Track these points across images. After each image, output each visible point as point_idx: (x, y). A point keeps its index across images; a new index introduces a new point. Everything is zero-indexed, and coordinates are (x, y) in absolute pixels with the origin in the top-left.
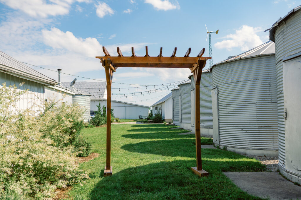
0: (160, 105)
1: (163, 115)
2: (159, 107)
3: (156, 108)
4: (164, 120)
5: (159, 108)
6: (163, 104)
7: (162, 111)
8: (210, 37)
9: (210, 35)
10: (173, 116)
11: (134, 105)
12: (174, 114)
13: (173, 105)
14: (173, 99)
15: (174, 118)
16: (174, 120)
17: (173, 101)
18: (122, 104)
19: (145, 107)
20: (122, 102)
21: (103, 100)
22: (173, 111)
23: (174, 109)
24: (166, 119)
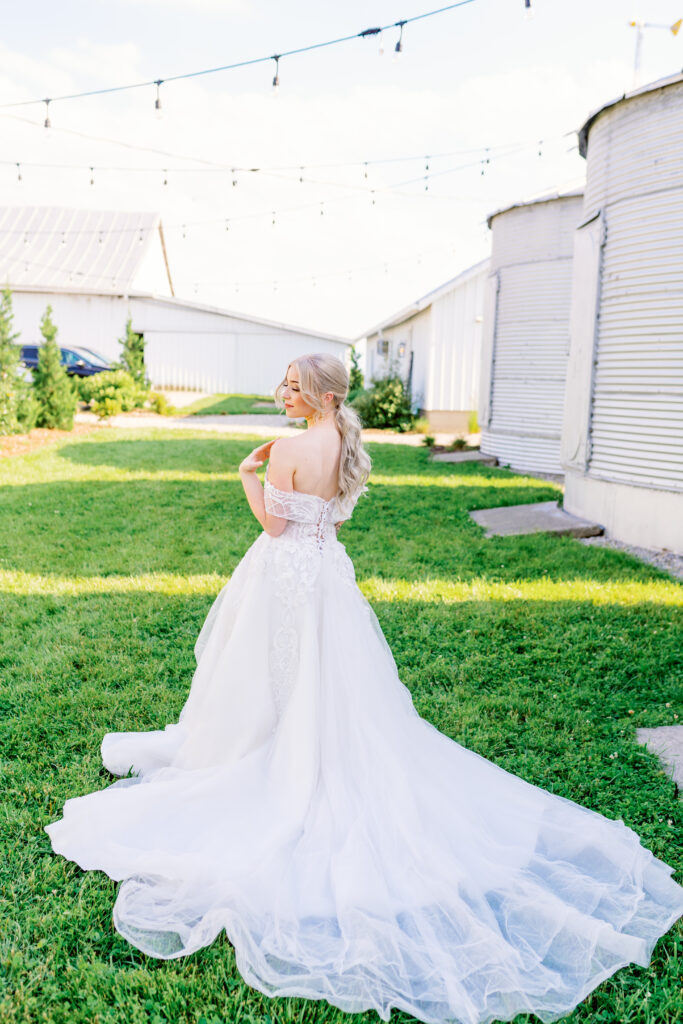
0: (406, 328)
1: (415, 387)
2: (396, 338)
3: (384, 348)
4: (421, 413)
5: (394, 348)
6: (417, 323)
7: (412, 362)
8: (638, 45)
9: (640, 37)
10: (491, 402)
11: (280, 326)
12: (496, 385)
13: (496, 324)
14: (499, 278)
15: (494, 413)
16: (493, 426)
17: (498, 292)
18: (220, 318)
19: (331, 341)
20: (220, 312)
21: (130, 297)
22: (494, 361)
23: (498, 353)
24: (433, 411)
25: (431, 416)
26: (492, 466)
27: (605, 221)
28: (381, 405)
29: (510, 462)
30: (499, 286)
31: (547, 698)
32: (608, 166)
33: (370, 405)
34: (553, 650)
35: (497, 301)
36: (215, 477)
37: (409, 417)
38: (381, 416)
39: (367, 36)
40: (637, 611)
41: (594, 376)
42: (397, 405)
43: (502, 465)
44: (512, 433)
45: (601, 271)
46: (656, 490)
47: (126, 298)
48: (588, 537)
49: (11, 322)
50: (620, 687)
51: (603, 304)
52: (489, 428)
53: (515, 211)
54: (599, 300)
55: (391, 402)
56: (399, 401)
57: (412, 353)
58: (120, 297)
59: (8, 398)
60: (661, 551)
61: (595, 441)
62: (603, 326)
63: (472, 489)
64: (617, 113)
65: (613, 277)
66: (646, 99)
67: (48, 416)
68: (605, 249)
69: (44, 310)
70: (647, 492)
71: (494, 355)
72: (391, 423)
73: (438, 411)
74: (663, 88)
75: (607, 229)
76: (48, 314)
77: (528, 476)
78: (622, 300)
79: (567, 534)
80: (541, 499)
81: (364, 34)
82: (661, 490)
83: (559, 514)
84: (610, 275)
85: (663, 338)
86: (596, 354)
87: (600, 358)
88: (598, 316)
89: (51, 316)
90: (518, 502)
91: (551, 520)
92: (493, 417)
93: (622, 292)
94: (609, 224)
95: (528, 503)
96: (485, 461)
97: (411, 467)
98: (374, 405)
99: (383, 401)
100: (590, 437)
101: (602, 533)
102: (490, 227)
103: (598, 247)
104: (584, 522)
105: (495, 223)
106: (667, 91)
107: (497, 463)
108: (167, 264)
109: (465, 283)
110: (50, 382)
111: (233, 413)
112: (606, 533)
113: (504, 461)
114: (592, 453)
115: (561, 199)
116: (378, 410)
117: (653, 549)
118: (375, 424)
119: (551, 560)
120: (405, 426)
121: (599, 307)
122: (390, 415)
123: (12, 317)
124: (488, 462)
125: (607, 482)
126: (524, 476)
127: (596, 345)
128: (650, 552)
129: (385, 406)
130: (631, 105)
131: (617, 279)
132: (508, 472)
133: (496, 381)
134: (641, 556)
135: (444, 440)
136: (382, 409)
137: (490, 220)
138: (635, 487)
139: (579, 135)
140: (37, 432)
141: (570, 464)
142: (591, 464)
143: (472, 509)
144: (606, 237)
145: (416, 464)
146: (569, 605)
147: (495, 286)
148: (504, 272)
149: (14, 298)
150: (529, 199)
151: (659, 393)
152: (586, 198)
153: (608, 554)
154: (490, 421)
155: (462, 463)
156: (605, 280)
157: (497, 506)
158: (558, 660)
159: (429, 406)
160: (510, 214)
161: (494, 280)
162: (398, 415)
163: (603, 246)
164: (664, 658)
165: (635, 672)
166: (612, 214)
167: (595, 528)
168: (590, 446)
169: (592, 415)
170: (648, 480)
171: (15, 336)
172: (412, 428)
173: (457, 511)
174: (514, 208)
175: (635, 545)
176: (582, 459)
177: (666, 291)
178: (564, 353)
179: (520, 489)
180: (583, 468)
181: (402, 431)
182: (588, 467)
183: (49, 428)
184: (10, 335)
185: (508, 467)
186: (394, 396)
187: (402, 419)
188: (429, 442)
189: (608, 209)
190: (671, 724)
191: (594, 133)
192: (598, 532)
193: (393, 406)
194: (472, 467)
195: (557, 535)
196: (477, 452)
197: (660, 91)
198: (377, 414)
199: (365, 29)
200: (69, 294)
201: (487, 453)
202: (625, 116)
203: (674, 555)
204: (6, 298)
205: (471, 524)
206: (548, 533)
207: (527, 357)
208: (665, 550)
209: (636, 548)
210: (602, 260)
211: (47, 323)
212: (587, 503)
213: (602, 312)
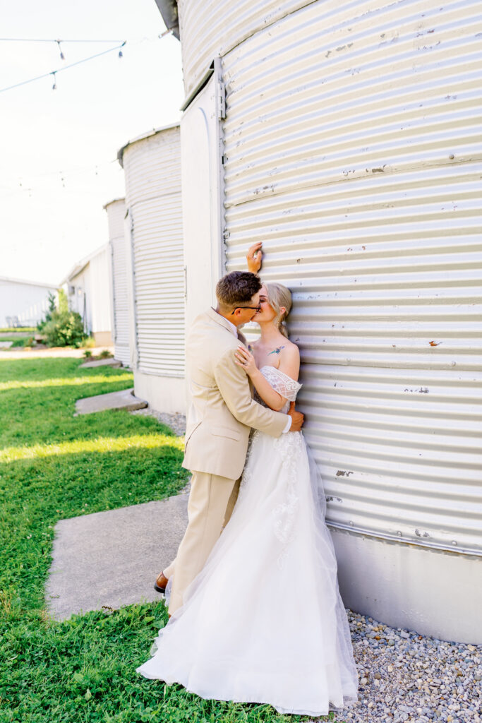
0: (81, 277)
1: (87, 317)
2: (77, 284)
3: (73, 291)
4: (91, 334)
5: (77, 290)
7: (85, 300)
10: (115, 326)
12: (117, 315)
13: (113, 276)
15: (118, 333)
16: (118, 342)
17: (112, 255)
22: (114, 299)
23: (117, 294)
24: (98, 333)
26: (119, 367)
27: (131, 215)
28: (61, 331)
29: (129, 364)
30: (113, 251)
33: (54, 331)
35: (113, 261)
37: (80, 338)
38: (62, 338)
41: (135, 310)
42: (72, 330)
43: (124, 366)
45: (133, 245)
46: (169, 377)
48: (138, 409)
51: (136, 265)
52: (116, 343)
53: (116, 203)
54: (134, 263)
55: (68, 328)
56: (74, 328)
57: (85, 294)
60: (175, 414)
61: (140, 350)
62: (137, 279)
66: (141, 143)
68: (134, 232)
70: (164, 379)
71: (114, 296)
72: (70, 342)
73: (101, 332)
75: (133, 220)
78: (144, 263)
79: (125, 409)
82: (171, 377)
84: (137, 248)
85: (163, 286)
86: (135, 296)
88: (134, 273)
92: (118, 336)
93: (143, 258)
94: (132, 217)
96: (114, 365)
98: (57, 331)
99: (62, 328)
100: (138, 348)
101: (147, 406)
102: (106, 211)
104: (138, 400)
105: (108, 209)
106: (149, 139)
107: (122, 365)
112: (149, 406)
113: (125, 364)
114: (139, 357)
116: (59, 335)
117: (170, 413)
118: (59, 344)
120: (79, 344)
121: (134, 268)
122: (68, 337)
124: (116, 365)
125: (147, 374)
127: (135, 291)
128: (169, 415)
129: (64, 332)
131: (139, 250)
132: (127, 371)
133: (117, 312)
134: (163, 418)
135: (96, 352)
136: (62, 334)
137: (106, 207)
142: (140, 364)
143: (80, 398)
144: (133, 225)
148: (113, 243)
151: (164, 319)
154: (116, 338)
156: (135, 250)
159: (95, 330)
160: (114, 205)
161: (111, 247)
162: (73, 337)
163: (132, 230)
166: (133, 211)
167: (142, 403)
168: (138, 353)
169: (137, 334)
172: (83, 346)
173: (68, 400)
174: (115, 201)
175: (162, 411)
180: (136, 367)
181: (77, 347)
182: (139, 366)
185: (128, 367)
186: (69, 324)
187: (77, 339)
188: (88, 354)
192: (144, 406)
193: (69, 330)
194: (106, 370)
195: (117, 410)
196: (112, 359)
197: (146, 140)
198: (59, 337)
201: (116, 359)
203: (181, 416)
205: (71, 409)
206: (112, 410)
208: (177, 413)
209: (162, 414)
210: (133, 239)
213: (136, 270)
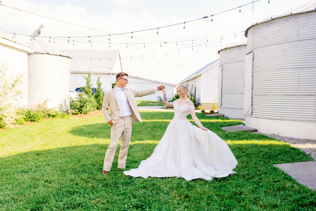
0: (194, 80)
2: (190, 84)
4: (199, 104)
6: (197, 79)
7: (195, 90)
10: (221, 100)
11: (155, 81)
13: (222, 79)
14: (222, 67)
15: (222, 103)
18: (137, 79)
19: (169, 85)
20: (137, 77)
21: (112, 74)
25: (202, 105)
26: (223, 117)
27: (253, 53)
29: (227, 116)
30: (223, 69)
31: (252, 160)
32: (253, 39)
34: (251, 152)
35: (222, 73)
36: (150, 121)
39: (205, 18)
40: (269, 145)
41: (252, 91)
43: (225, 117)
44: (228, 108)
45: (253, 65)
46: (270, 119)
47: (111, 74)
48: (253, 132)
49: (90, 81)
50: (268, 158)
51: (253, 73)
52: (221, 107)
54: (253, 72)
57: (196, 88)
58: (109, 74)
59: (92, 101)
60: (272, 135)
62: (254, 79)
63: (219, 122)
64: (255, 27)
65: (256, 67)
66: (262, 24)
67: (99, 107)
68: (254, 60)
69: (98, 78)
70: (268, 120)
71: (222, 87)
73: (204, 103)
74: (266, 22)
76: (99, 79)
77: (233, 119)
78: (259, 72)
79: (248, 131)
80: (238, 124)
81: (204, 18)
82: (272, 119)
83: (244, 127)
84: (255, 66)
87: (254, 87)
88: (253, 76)
89: (100, 80)
90: (233, 125)
91: (243, 128)
93: (259, 70)
94: (254, 54)
95: (235, 125)
96: (220, 116)
97: (201, 117)
100: (252, 107)
102: (219, 53)
103: (252, 59)
104: (252, 128)
105: (220, 53)
106: (268, 22)
108: (121, 64)
109: (211, 68)
110: (99, 97)
111: (145, 106)
112: (257, 131)
114: (253, 111)
115: (239, 46)
117: (270, 134)
119: (245, 136)
121: (253, 74)
123: (91, 80)
124: (222, 116)
125: (257, 118)
126: (232, 119)
127: (253, 84)
128: (270, 135)
130: (259, 26)
131: (257, 67)
132: (227, 118)
134: (268, 136)
135: (207, 111)
137: (219, 52)
138: (265, 118)
139: (245, 32)
140: (97, 111)
141: (247, 114)
142: (253, 114)
143: (221, 127)
144: (254, 57)
145: (202, 117)
146: (252, 144)
147: (221, 69)
148: (224, 65)
149: (91, 75)
150: (230, 46)
151: (270, 95)
152: (247, 45)
153: (259, 135)
154: (221, 105)
155: (214, 116)
156: (254, 67)
157: (227, 126)
158: (253, 154)
159: (201, 102)
160: (225, 50)
161: (221, 67)
164: (277, 153)
165: (271, 155)
166: (255, 51)
167: (255, 130)
168: (252, 109)
169: (252, 101)
170: (268, 117)
171: (91, 85)
173: (217, 127)
174: (226, 48)
176: (250, 112)
177: (270, 70)
178: (244, 86)
179: (232, 122)
180: (251, 115)
182: (252, 114)
183: (99, 110)
184: (90, 85)
185: (227, 117)
188: (203, 112)
189: (254, 50)
190: (280, 163)
191: (249, 32)
194: (217, 117)
195: (245, 131)
196: (217, 114)
199: (204, 17)
200: (95, 74)
201: (221, 114)
202: (257, 28)
203: (276, 136)
204: (89, 75)
205: (222, 130)
206: (243, 131)
207: (231, 88)
209: (266, 134)
210: (253, 62)
211: (99, 81)
212: (251, 123)
213: (253, 75)
